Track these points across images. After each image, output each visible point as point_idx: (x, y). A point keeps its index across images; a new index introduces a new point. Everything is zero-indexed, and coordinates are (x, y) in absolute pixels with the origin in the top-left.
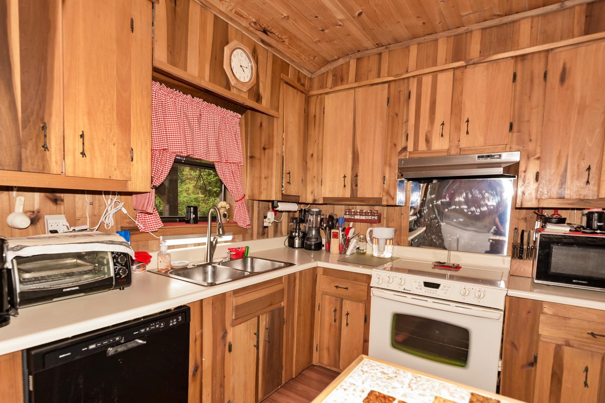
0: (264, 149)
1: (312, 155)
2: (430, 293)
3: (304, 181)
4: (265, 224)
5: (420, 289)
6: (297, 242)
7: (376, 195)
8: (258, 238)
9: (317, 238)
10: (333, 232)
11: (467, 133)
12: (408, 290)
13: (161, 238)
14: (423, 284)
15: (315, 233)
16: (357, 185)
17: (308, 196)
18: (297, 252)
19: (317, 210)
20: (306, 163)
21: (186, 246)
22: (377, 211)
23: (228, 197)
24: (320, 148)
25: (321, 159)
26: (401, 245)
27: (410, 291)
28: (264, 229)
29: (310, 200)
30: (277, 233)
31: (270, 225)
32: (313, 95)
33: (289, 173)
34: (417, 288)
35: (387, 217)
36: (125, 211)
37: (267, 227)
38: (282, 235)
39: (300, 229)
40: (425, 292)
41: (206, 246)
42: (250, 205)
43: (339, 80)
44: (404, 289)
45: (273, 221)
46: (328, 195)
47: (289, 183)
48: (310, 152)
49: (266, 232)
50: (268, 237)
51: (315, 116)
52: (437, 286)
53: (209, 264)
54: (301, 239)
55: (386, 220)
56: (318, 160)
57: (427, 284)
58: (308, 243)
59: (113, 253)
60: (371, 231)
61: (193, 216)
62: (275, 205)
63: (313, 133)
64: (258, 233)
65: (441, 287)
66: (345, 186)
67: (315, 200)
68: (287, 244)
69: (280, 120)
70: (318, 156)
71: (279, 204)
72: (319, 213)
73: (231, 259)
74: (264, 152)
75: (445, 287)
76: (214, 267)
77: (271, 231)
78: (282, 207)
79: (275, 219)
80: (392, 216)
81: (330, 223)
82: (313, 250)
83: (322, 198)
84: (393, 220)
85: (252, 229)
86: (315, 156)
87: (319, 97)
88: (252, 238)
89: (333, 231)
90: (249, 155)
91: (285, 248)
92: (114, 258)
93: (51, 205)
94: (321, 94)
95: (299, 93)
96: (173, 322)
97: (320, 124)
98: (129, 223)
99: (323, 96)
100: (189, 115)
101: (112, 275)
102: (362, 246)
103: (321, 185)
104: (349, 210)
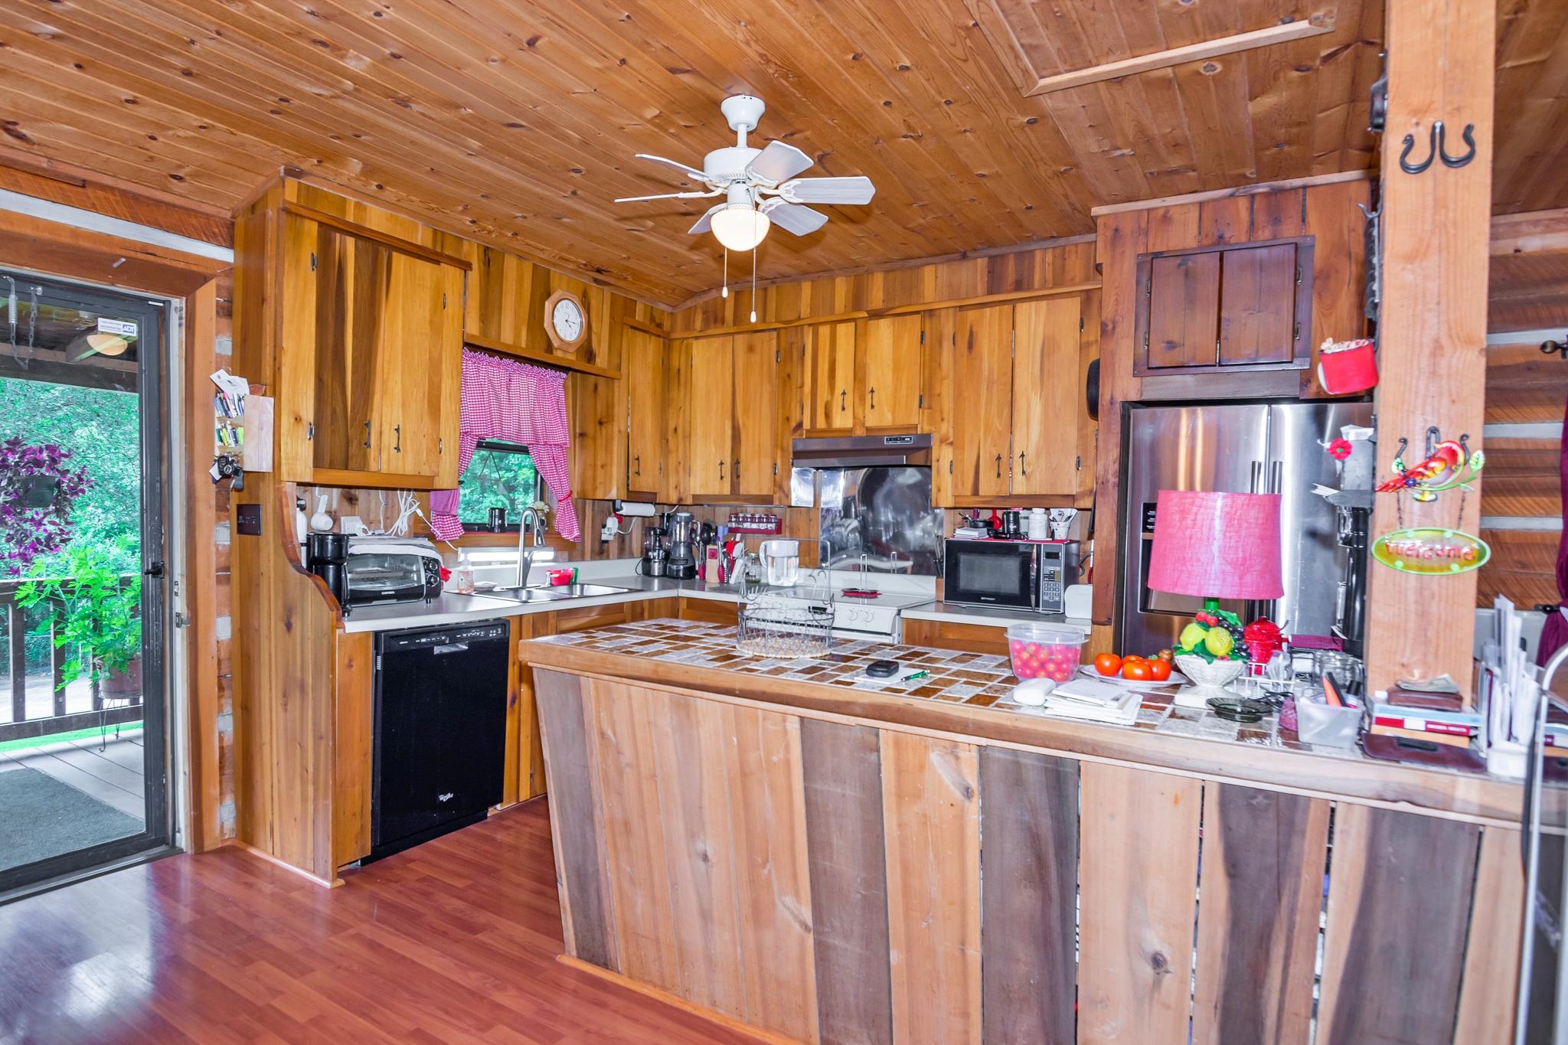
0: (601, 423)
1: (676, 429)
3: (663, 470)
4: (604, 537)
6: (656, 568)
7: (765, 492)
8: (592, 559)
9: (688, 560)
10: (710, 549)
11: (873, 406)
13: (460, 549)
15: (684, 551)
16: (738, 477)
17: (670, 493)
18: (656, 582)
20: (667, 441)
21: (490, 563)
22: (774, 515)
23: (547, 495)
24: (687, 418)
26: (806, 567)
28: (602, 545)
30: (623, 552)
31: (611, 538)
33: (638, 459)
35: (790, 524)
36: (420, 513)
37: (607, 542)
38: (632, 556)
39: (660, 546)
41: (517, 566)
42: (580, 506)
43: (712, 320)
45: (616, 532)
46: (700, 491)
47: (638, 473)
48: (672, 426)
49: (606, 549)
50: (608, 558)
51: (678, 371)
53: (522, 588)
54: (663, 562)
55: (788, 528)
56: (684, 437)
58: (674, 568)
59: (423, 558)
60: (766, 547)
61: (498, 522)
62: (617, 506)
64: (592, 551)
66: (722, 478)
67: (680, 499)
68: (640, 571)
69: (623, 382)
70: (684, 432)
71: (623, 504)
73: (552, 585)
74: (601, 428)
76: (529, 592)
77: (614, 548)
78: (627, 509)
79: (619, 528)
81: (706, 535)
82: (682, 578)
83: (692, 496)
84: (798, 529)
85: (583, 542)
86: (680, 431)
87: (685, 342)
88: (583, 559)
89: (709, 547)
90: (578, 431)
91: (636, 578)
92: (425, 564)
93: (346, 505)
94: (687, 338)
95: (653, 337)
96: (493, 634)
97: (686, 383)
98: (423, 528)
99: (690, 341)
100: (496, 381)
101: (423, 582)
102: (754, 570)
103: (690, 476)
104: (736, 514)
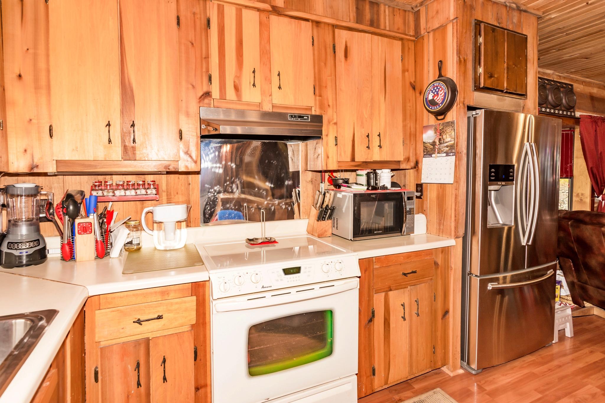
2: (294, 281)
5: (281, 280)
9: (38, 240)
10: (79, 224)
11: (280, 88)
12: (267, 287)
14: (282, 273)
15: (28, 230)
19: (32, 185)
22: (155, 181)
25: (44, 87)
27: (271, 287)
29: (19, 166)
34: (277, 280)
35: (167, 189)
40: (288, 282)
44: (263, 287)
46: (68, 156)
52: (297, 270)
57: (287, 272)
58: (15, 252)
65: (302, 270)
66: (110, 141)
67: (33, 166)
72: (36, 192)
75: (306, 268)
80: (175, 188)
81: (71, 208)
83: (55, 162)
86: (28, 78)
89: (77, 221)
102: (137, 239)
103: (51, 136)
104: (101, 182)
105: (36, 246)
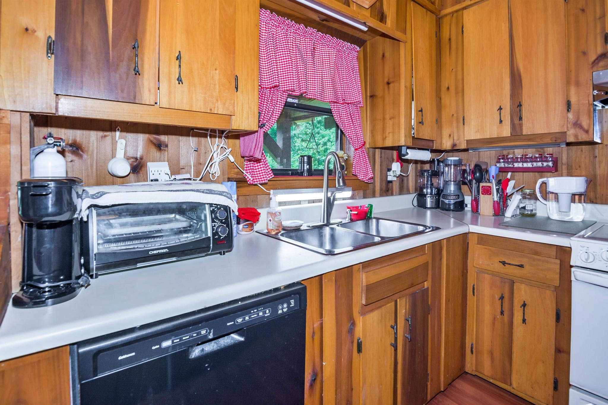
0: (388, 83)
1: (448, 88)
3: (438, 122)
4: (390, 178)
6: (429, 201)
7: (554, 129)
8: (381, 195)
9: (459, 195)
10: (482, 187)
13: (272, 192)
15: (454, 188)
16: (521, 119)
17: (444, 141)
18: (429, 213)
19: (457, 159)
20: (440, 99)
21: (299, 202)
22: (552, 154)
23: (346, 146)
24: (460, 77)
25: (460, 92)
26: (596, 203)
28: (388, 184)
29: (447, 144)
30: (403, 190)
31: (395, 179)
32: (446, 15)
33: (421, 111)
35: (568, 162)
36: (232, 158)
37: (391, 182)
38: (408, 192)
39: (432, 184)
41: (322, 204)
42: (371, 154)
45: (399, 174)
46: (474, 136)
47: (421, 123)
48: (445, 84)
49: (390, 188)
50: (392, 195)
51: (450, 39)
53: (327, 225)
54: (436, 197)
55: (566, 166)
56: (457, 93)
58: (447, 201)
59: (211, 205)
60: (544, 184)
61: (306, 167)
62: (403, 152)
63: (448, 61)
64: (381, 190)
66: (501, 122)
67: (454, 145)
68: (415, 203)
69: (408, 45)
70: (456, 88)
71: (408, 150)
72: (459, 163)
73: (352, 220)
74: (389, 88)
76: (332, 229)
77: (396, 187)
78: (412, 155)
79: (401, 171)
80: (577, 161)
81: (478, 175)
82: (453, 211)
83: (466, 141)
84: (580, 167)
85: (374, 183)
86: (452, 89)
87: (455, 15)
88: (374, 196)
89: (482, 185)
90: (368, 94)
91: (413, 209)
92: (212, 212)
93: (154, 152)
94: (457, 11)
95: (429, 12)
96: (283, 309)
97: (457, 48)
98: (237, 173)
99: (461, 12)
100: (302, 48)
101: (210, 234)
102: (529, 205)
103: (464, 124)
104: (504, 156)
105: (456, 199)
